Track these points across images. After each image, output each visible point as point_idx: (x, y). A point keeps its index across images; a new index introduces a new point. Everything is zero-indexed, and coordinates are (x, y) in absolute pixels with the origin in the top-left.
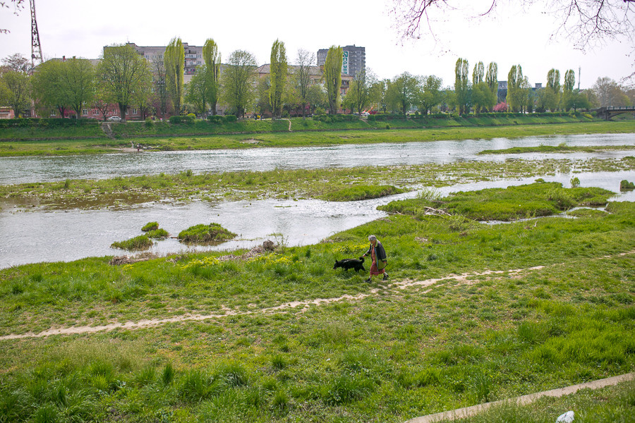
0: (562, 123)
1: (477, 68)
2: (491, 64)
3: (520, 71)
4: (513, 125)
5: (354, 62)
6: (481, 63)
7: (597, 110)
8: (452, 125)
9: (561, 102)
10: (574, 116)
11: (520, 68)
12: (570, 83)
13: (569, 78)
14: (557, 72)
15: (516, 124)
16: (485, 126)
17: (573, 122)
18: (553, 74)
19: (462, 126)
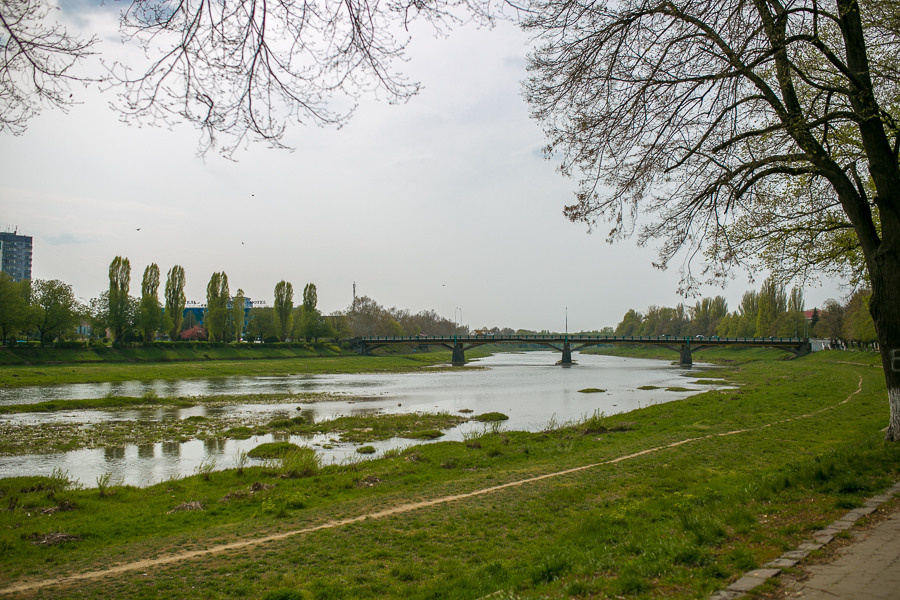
0: (289, 357)
1: (149, 273)
2: (175, 268)
3: (225, 282)
4: (202, 360)
5: (12, 258)
6: (154, 267)
7: (350, 341)
8: (86, 359)
9: (295, 328)
10: (311, 348)
11: (225, 277)
12: (311, 303)
13: (310, 294)
14: (289, 286)
15: (208, 358)
16: (149, 362)
17: (306, 357)
18: (283, 289)
19: (105, 361)
